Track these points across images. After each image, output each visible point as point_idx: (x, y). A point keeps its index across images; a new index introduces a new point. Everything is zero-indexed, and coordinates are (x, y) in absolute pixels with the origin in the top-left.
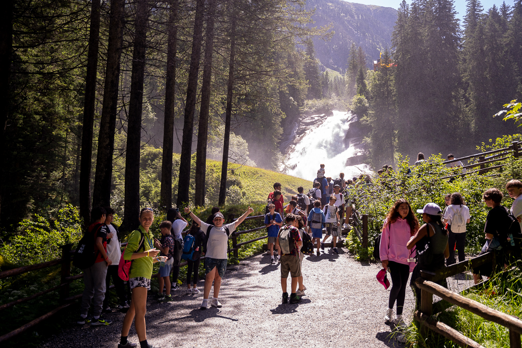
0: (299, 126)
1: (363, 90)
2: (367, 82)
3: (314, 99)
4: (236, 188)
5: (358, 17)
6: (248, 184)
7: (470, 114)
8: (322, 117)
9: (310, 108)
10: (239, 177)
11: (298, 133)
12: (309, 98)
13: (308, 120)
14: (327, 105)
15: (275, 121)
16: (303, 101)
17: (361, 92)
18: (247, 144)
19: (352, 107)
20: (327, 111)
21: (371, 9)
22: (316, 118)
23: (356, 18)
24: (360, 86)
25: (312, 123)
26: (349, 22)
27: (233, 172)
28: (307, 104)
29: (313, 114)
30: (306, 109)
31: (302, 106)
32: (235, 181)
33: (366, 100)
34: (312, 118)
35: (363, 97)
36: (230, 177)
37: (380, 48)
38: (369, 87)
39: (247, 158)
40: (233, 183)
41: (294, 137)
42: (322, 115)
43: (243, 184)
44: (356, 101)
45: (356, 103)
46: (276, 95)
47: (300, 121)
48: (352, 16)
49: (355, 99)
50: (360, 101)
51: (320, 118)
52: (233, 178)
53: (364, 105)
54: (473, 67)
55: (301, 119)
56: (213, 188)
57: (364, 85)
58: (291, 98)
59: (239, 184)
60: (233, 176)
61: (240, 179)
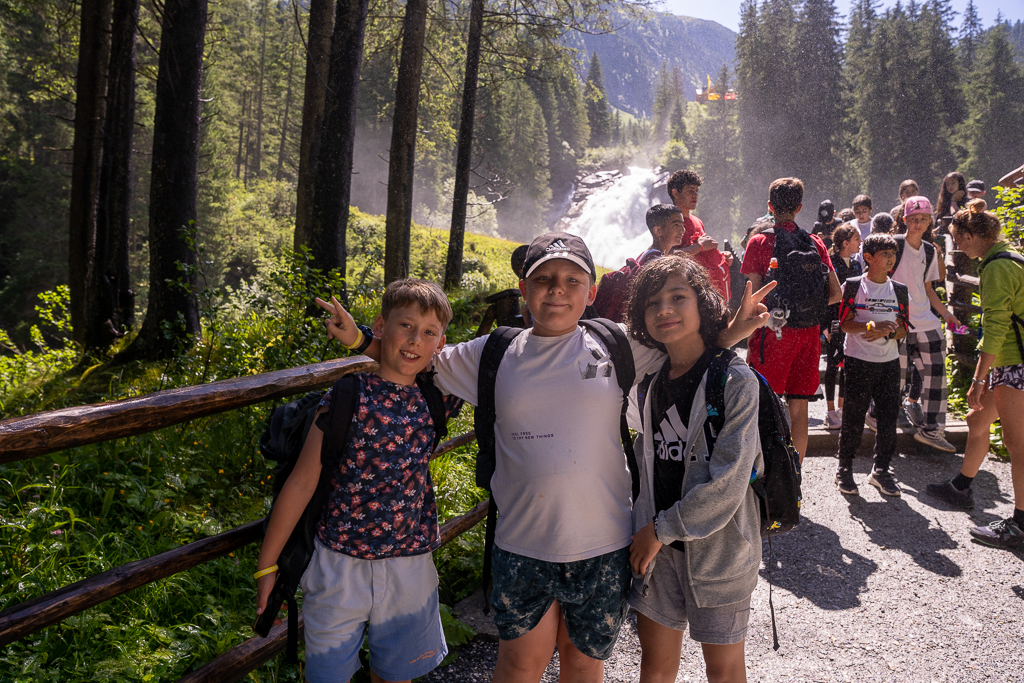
0: (576, 189)
1: (680, 133)
2: (686, 121)
3: (601, 147)
4: (478, 276)
5: (664, 33)
6: (501, 270)
7: (860, 172)
8: (613, 176)
9: (595, 161)
10: (484, 258)
11: (574, 200)
12: (592, 145)
13: (590, 179)
14: (622, 157)
15: (540, 177)
16: (583, 149)
17: (677, 137)
18: (495, 211)
19: (663, 160)
20: (620, 166)
21: (684, 22)
22: (605, 177)
23: (661, 34)
24: (677, 127)
25: (598, 185)
26: (649, 39)
27: (472, 247)
28: (590, 155)
29: (598, 170)
30: (588, 163)
31: (581, 158)
32: (476, 264)
33: (686, 150)
34: (598, 176)
35: (681, 144)
36: (467, 256)
37: (696, 81)
38: (690, 130)
39: (495, 233)
40: (472, 267)
41: (569, 206)
42: (614, 172)
43: (491, 268)
44: (670, 150)
45: (669, 154)
46: (542, 134)
47: (579, 181)
48: (655, 32)
49: (668, 146)
50: (677, 151)
51: (610, 177)
52: (475, 258)
53: (682, 158)
54: (868, 95)
55: (580, 178)
56: (436, 275)
57: (683, 127)
58: (565, 143)
59: (483, 269)
60: (473, 255)
61: (485, 260)
